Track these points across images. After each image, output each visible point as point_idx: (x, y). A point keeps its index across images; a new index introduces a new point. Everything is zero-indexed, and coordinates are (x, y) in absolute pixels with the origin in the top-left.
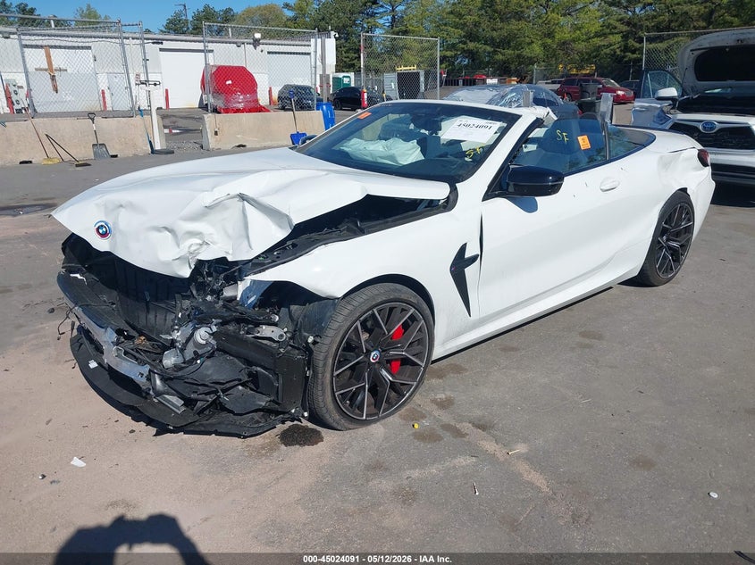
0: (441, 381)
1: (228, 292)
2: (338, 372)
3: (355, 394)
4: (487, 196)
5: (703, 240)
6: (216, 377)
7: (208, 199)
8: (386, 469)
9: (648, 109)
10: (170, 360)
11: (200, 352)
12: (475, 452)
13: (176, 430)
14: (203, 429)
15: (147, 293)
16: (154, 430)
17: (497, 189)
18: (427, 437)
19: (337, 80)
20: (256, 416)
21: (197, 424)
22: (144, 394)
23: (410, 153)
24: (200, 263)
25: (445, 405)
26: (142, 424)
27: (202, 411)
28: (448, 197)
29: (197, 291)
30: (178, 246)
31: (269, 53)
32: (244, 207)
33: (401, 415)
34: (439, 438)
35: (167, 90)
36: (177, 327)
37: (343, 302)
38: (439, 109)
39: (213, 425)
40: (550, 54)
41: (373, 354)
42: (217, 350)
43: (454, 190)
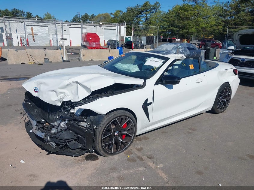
0: (140, 142)
1: (72, 111)
2: (104, 138)
3: (109, 145)
4: (156, 84)
5: (238, 98)
6: (66, 137)
7: (67, 82)
8: (116, 170)
9: (225, 53)
10: (53, 131)
11: (62, 129)
12: (146, 166)
13: (53, 153)
14: (61, 153)
15: (48, 110)
16: (47, 153)
17: (160, 81)
18: (132, 160)
19: (126, 38)
20: (78, 150)
21: (60, 152)
22: (44, 141)
23: (135, 69)
24: (64, 102)
25: (139, 150)
26: (44, 150)
27: (62, 148)
28: (143, 84)
29: (63, 110)
30: (57, 96)
31: (104, 29)
32: (77, 85)
33: (124, 153)
34: (135, 161)
35: (71, 40)
36: (56, 121)
37: (106, 116)
38: (145, 55)
39: (64, 152)
40: (198, 32)
41: (116, 132)
42: (67, 129)
43: (145, 82)
